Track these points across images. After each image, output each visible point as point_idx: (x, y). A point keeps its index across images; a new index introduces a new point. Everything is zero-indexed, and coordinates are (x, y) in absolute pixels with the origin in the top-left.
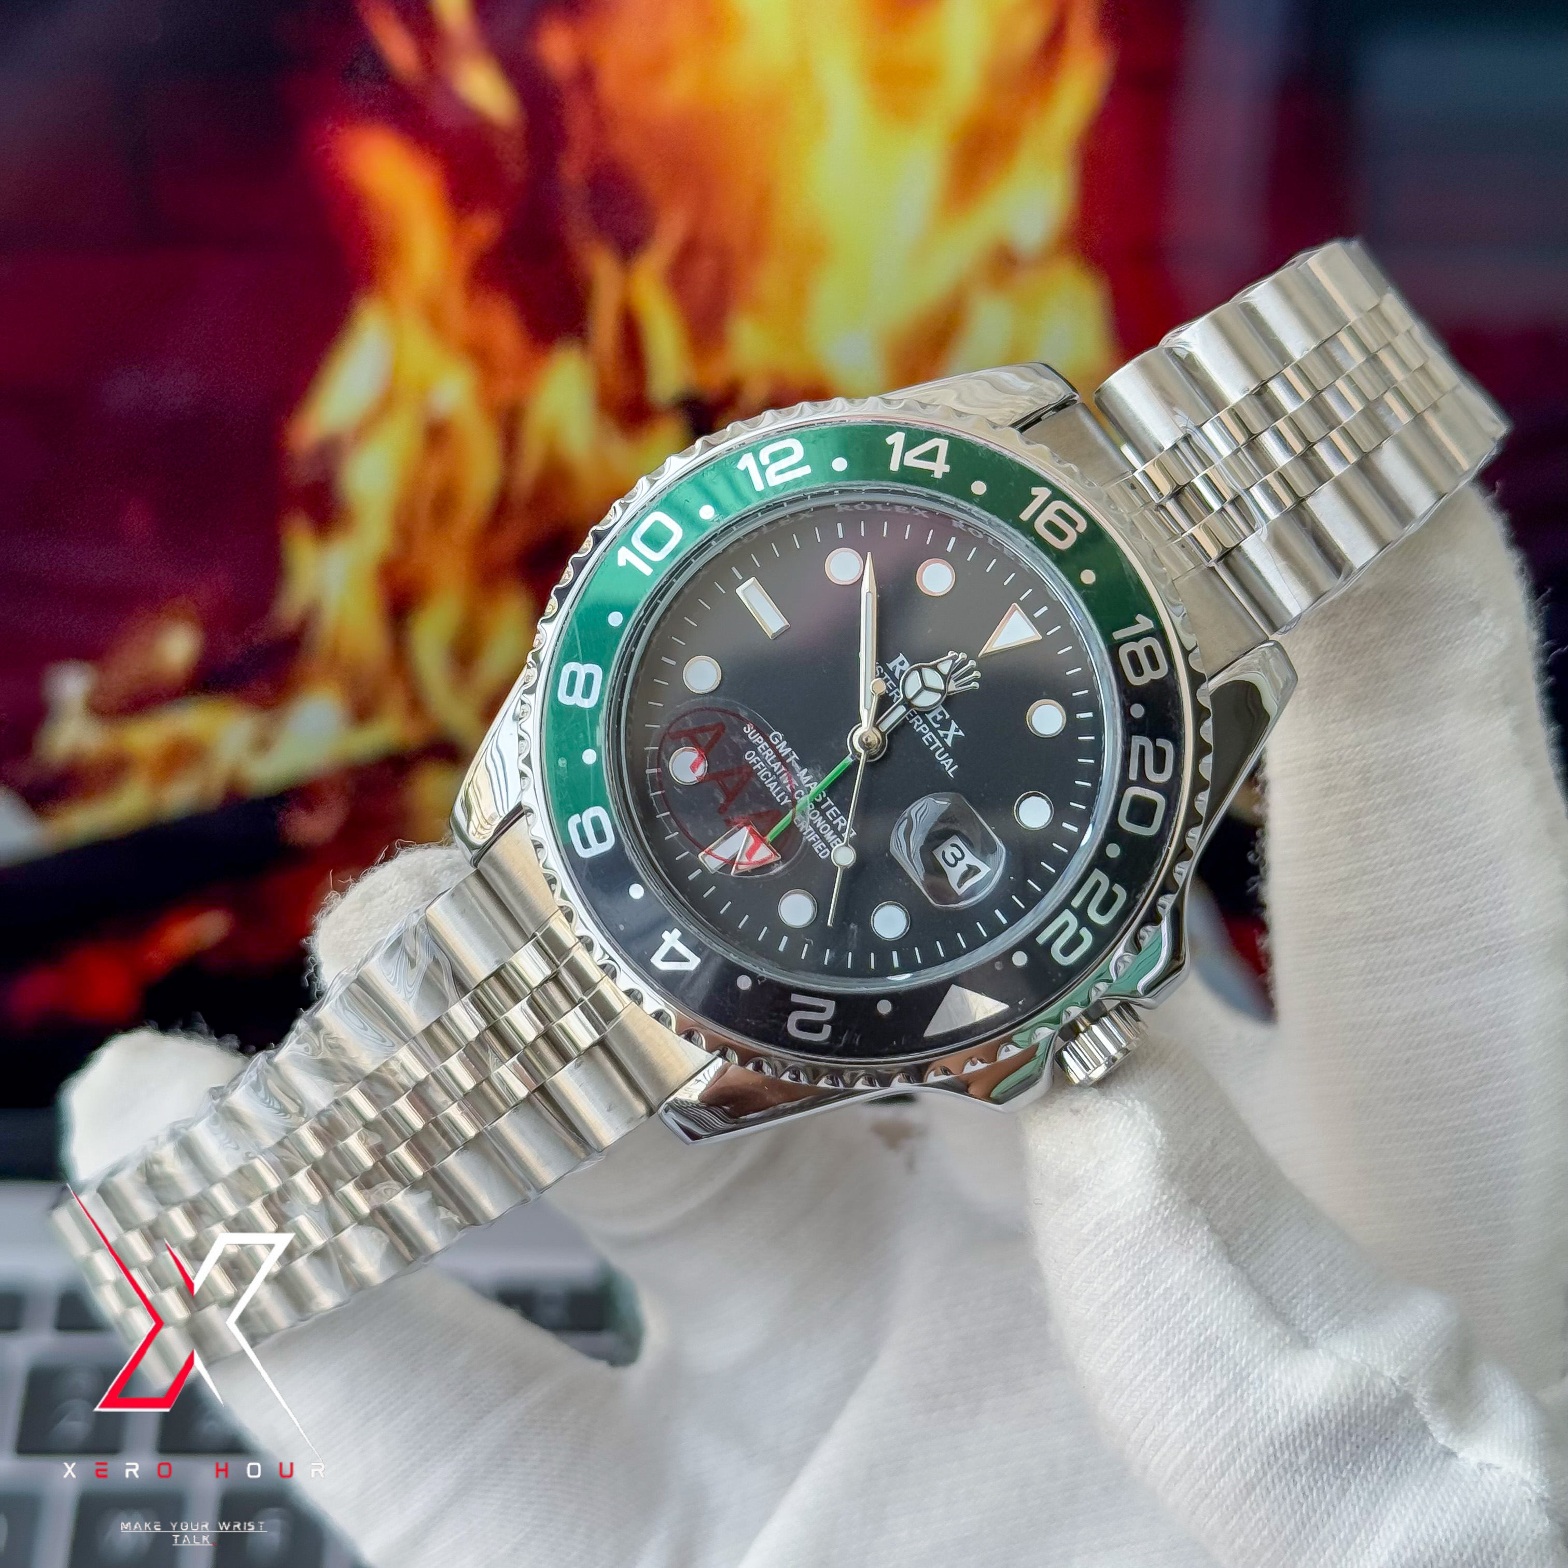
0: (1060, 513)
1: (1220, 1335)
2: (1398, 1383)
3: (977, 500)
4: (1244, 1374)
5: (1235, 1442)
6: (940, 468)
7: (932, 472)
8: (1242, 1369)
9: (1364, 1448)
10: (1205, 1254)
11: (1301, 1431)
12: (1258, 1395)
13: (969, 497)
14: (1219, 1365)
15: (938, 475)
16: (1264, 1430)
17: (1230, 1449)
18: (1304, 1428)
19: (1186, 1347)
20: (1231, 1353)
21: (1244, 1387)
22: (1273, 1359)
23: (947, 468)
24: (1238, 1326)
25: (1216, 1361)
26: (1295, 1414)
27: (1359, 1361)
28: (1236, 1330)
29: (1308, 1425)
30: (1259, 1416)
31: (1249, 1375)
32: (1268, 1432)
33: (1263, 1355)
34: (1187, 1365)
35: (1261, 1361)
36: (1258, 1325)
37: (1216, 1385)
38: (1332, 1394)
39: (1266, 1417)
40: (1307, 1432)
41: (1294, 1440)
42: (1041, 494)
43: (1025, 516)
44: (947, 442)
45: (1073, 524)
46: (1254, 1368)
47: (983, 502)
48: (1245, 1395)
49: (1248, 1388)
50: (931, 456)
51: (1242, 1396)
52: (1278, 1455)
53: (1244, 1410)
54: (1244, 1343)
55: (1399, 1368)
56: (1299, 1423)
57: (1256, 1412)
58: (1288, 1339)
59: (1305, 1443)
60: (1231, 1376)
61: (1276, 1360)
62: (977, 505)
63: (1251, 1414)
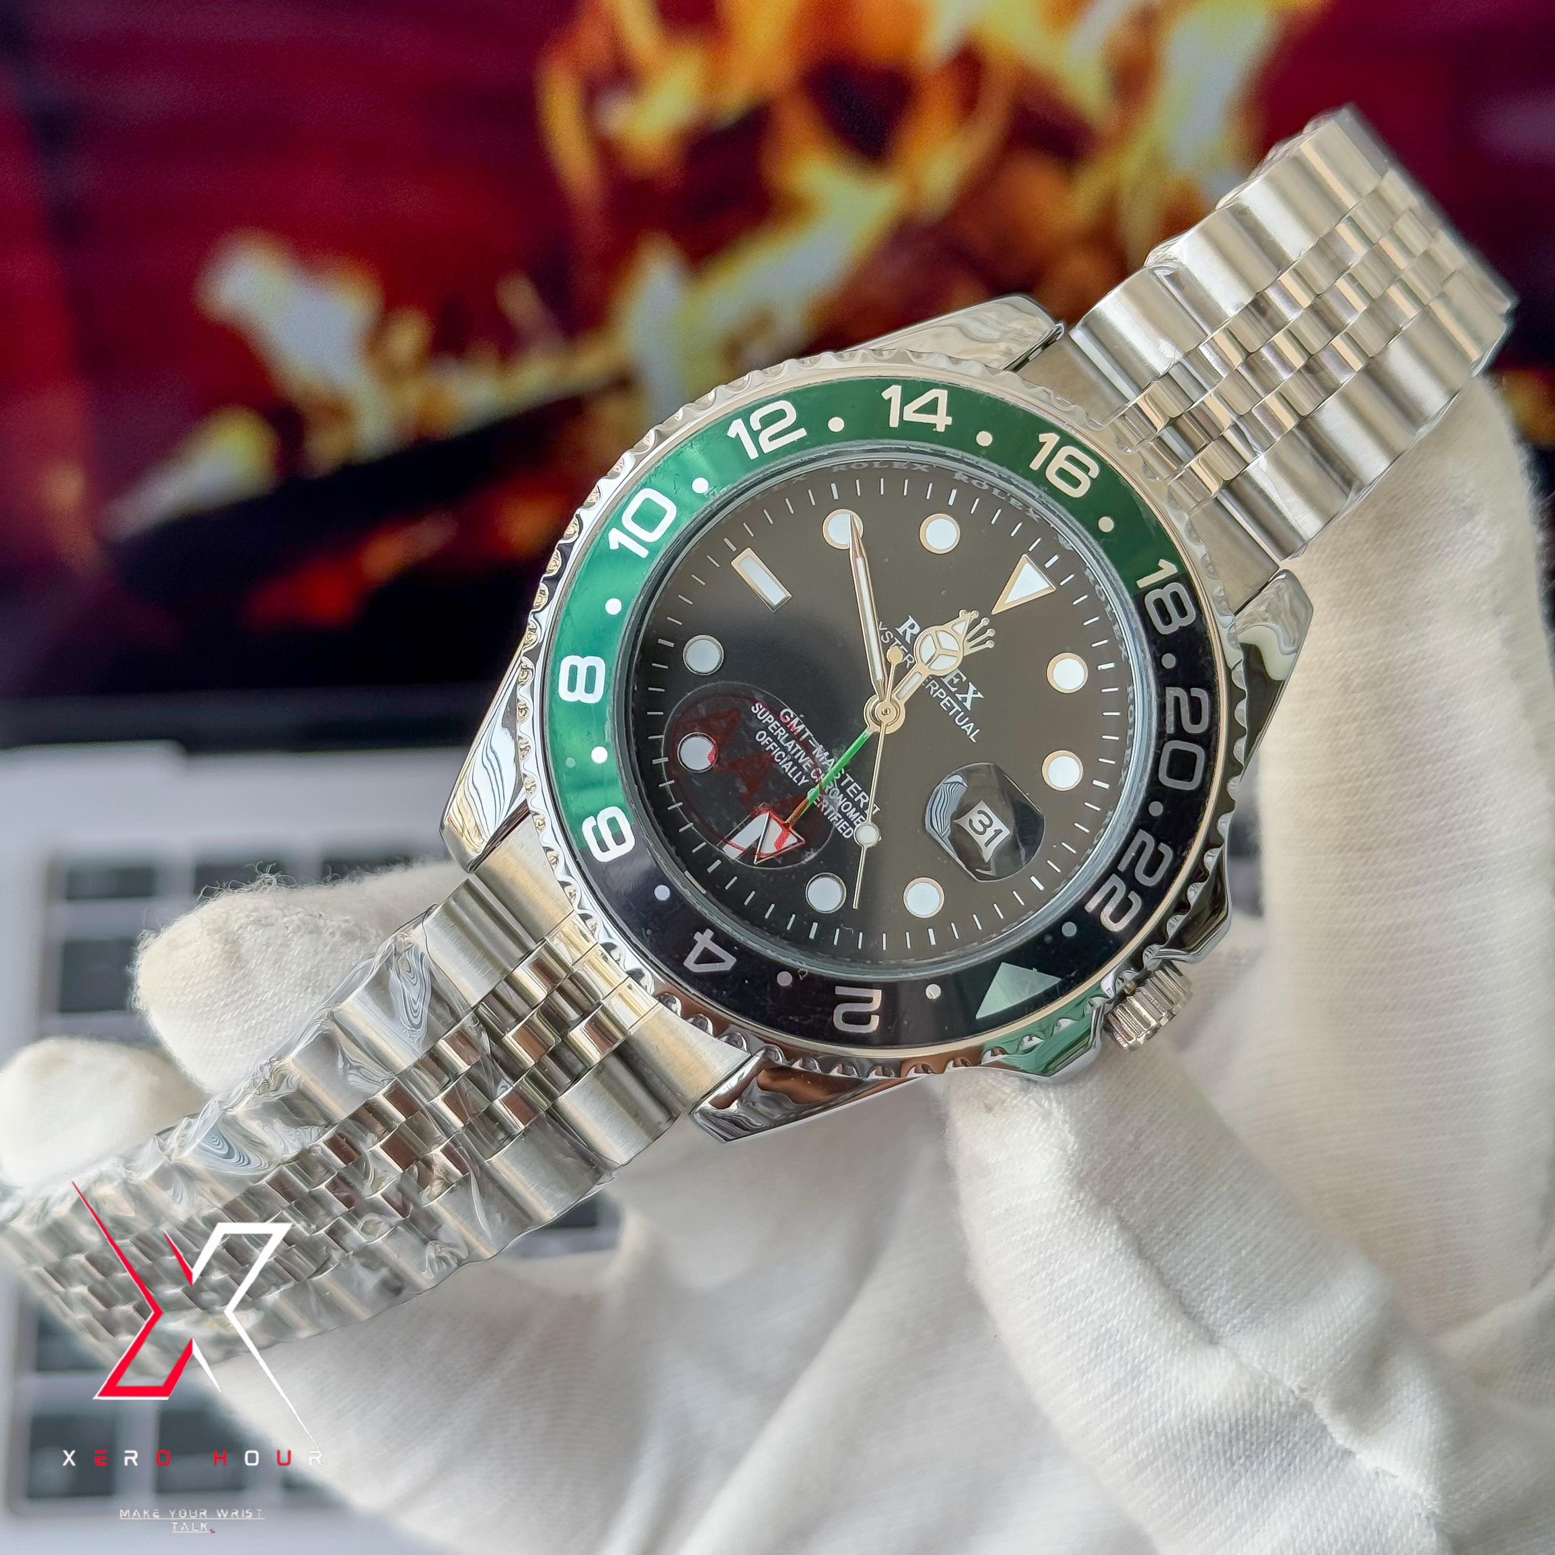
0: (1071, 459)
1: (1121, 1328)
2: (1296, 1392)
3: (984, 452)
4: (1143, 1366)
5: (1128, 1427)
6: (942, 421)
7: (935, 425)
8: (1141, 1363)
9: (1258, 1445)
10: (1112, 1252)
11: (1193, 1429)
12: (1153, 1390)
13: (977, 450)
14: (1117, 1356)
15: (941, 428)
16: (1157, 1421)
17: (1122, 1433)
18: (1196, 1425)
19: (1087, 1335)
20: (1131, 1346)
21: (1141, 1379)
22: (1173, 1355)
23: (949, 420)
24: (1140, 1323)
25: (1115, 1352)
26: (1188, 1412)
27: (1259, 1368)
28: (1137, 1327)
29: (1201, 1424)
30: (1153, 1409)
31: (1147, 1368)
32: (1160, 1425)
33: (1162, 1352)
34: (1086, 1351)
35: (1160, 1357)
36: (1161, 1323)
37: (1113, 1374)
38: (1227, 1399)
39: (1160, 1410)
40: (1200, 1429)
41: (1186, 1435)
42: (1050, 439)
43: (1035, 465)
44: (946, 392)
45: (1086, 469)
46: (1153, 1363)
47: (990, 453)
48: (1142, 1387)
49: (1145, 1380)
50: (931, 408)
51: (1138, 1386)
52: (1170, 1444)
53: (1138, 1401)
54: (1144, 1340)
55: (1299, 1379)
56: (1191, 1421)
57: (1150, 1405)
58: (1191, 1336)
59: (1198, 1438)
60: (1129, 1367)
61: (1176, 1358)
62: (985, 457)
63: (1146, 1405)
